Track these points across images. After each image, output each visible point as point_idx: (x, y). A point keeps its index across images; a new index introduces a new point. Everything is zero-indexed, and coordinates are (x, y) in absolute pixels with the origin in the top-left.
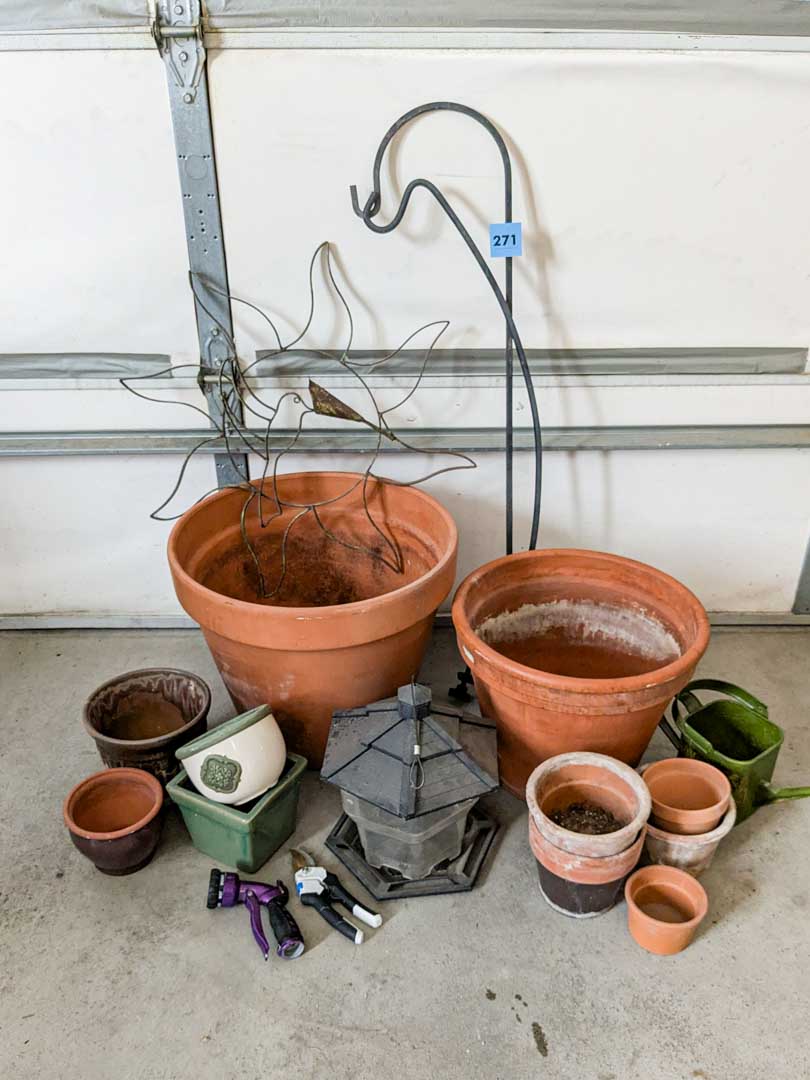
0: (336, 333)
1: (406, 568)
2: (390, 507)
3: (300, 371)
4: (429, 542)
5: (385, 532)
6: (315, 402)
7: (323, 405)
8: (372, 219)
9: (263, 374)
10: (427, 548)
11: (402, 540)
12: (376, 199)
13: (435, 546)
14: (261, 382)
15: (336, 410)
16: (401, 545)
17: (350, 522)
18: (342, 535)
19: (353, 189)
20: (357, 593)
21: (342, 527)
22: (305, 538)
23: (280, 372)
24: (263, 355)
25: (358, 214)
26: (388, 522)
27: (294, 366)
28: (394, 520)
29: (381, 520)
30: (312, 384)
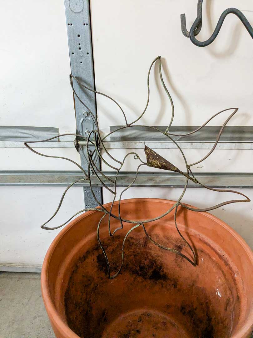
0: (161, 115)
1: (200, 263)
2: (190, 223)
3: (135, 139)
4: (222, 252)
5: (186, 237)
6: (148, 159)
7: (154, 161)
8: (196, 37)
9: (114, 140)
10: (220, 257)
11: (198, 245)
12: (198, 25)
13: (226, 256)
14: (112, 145)
15: (162, 164)
16: (197, 248)
17: (164, 229)
18: (157, 236)
19: (183, 17)
20: (164, 269)
21: (158, 231)
22: (135, 237)
23: (124, 139)
24: (114, 129)
25: (185, 35)
26: (189, 231)
27: (132, 136)
28: (193, 231)
29: (183, 230)
30: (146, 148)
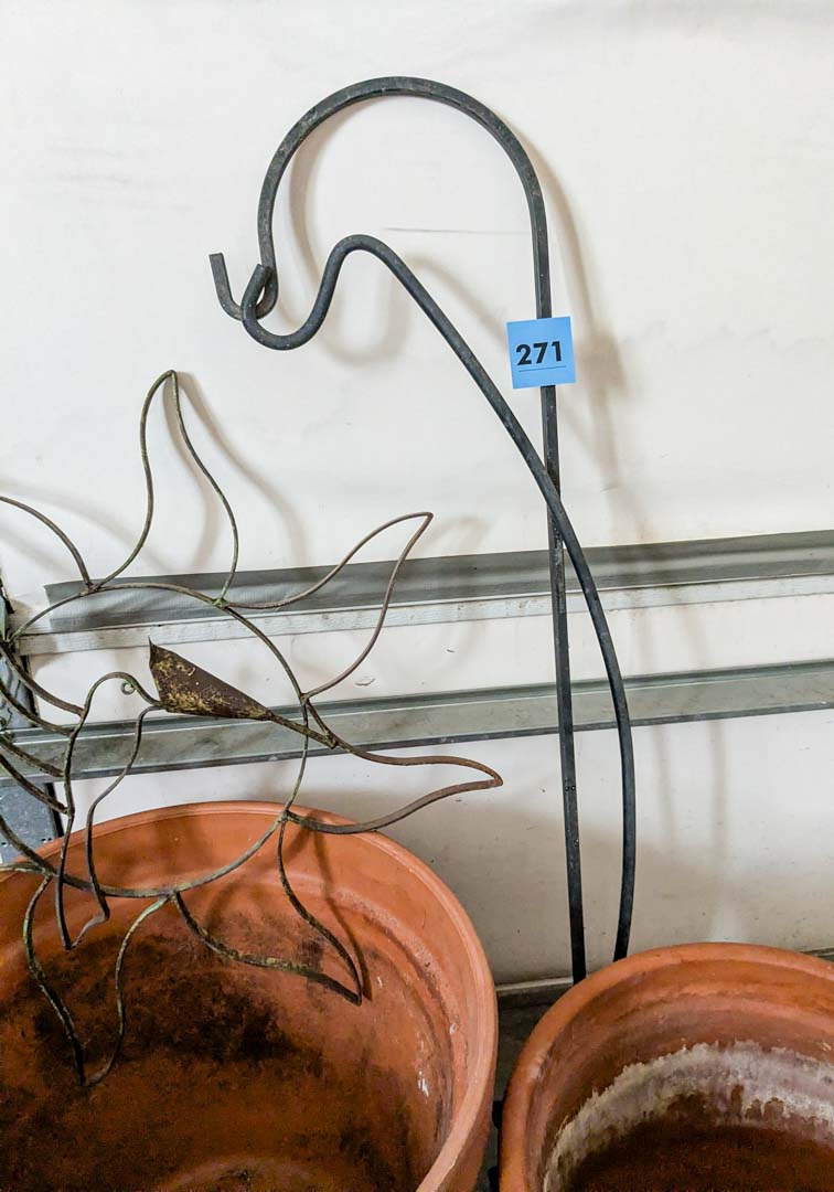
1: (374, 991)
2: (335, 868)
3: (137, 617)
5: (324, 916)
6: (164, 690)
7: (184, 697)
8: (260, 321)
9: (65, 627)
11: (364, 935)
12: (267, 281)
14: (62, 642)
15: (212, 703)
16: (361, 944)
17: (259, 895)
18: (244, 921)
19: (218, 262)
21: (242, 905)
22: (168, 935)
23: (97, 621)
24: (57, 593)
25: (231, 314)
26: (334, 896)
28: (346, 893)
29: (318, 892)
30: (157, 654)
